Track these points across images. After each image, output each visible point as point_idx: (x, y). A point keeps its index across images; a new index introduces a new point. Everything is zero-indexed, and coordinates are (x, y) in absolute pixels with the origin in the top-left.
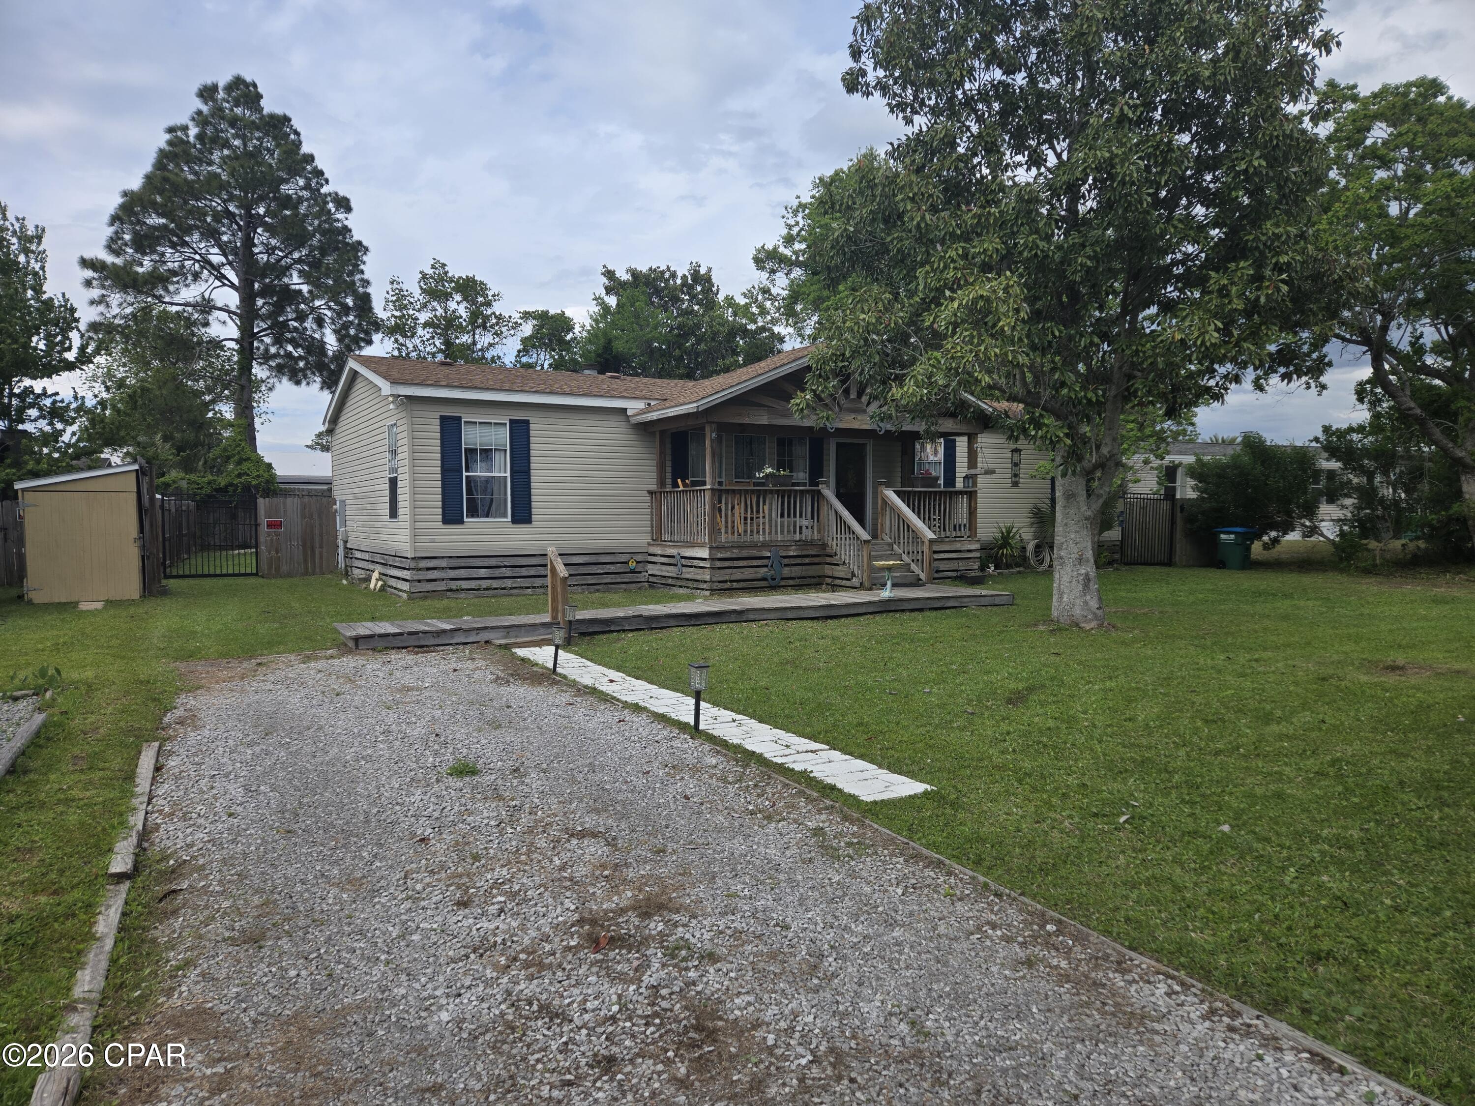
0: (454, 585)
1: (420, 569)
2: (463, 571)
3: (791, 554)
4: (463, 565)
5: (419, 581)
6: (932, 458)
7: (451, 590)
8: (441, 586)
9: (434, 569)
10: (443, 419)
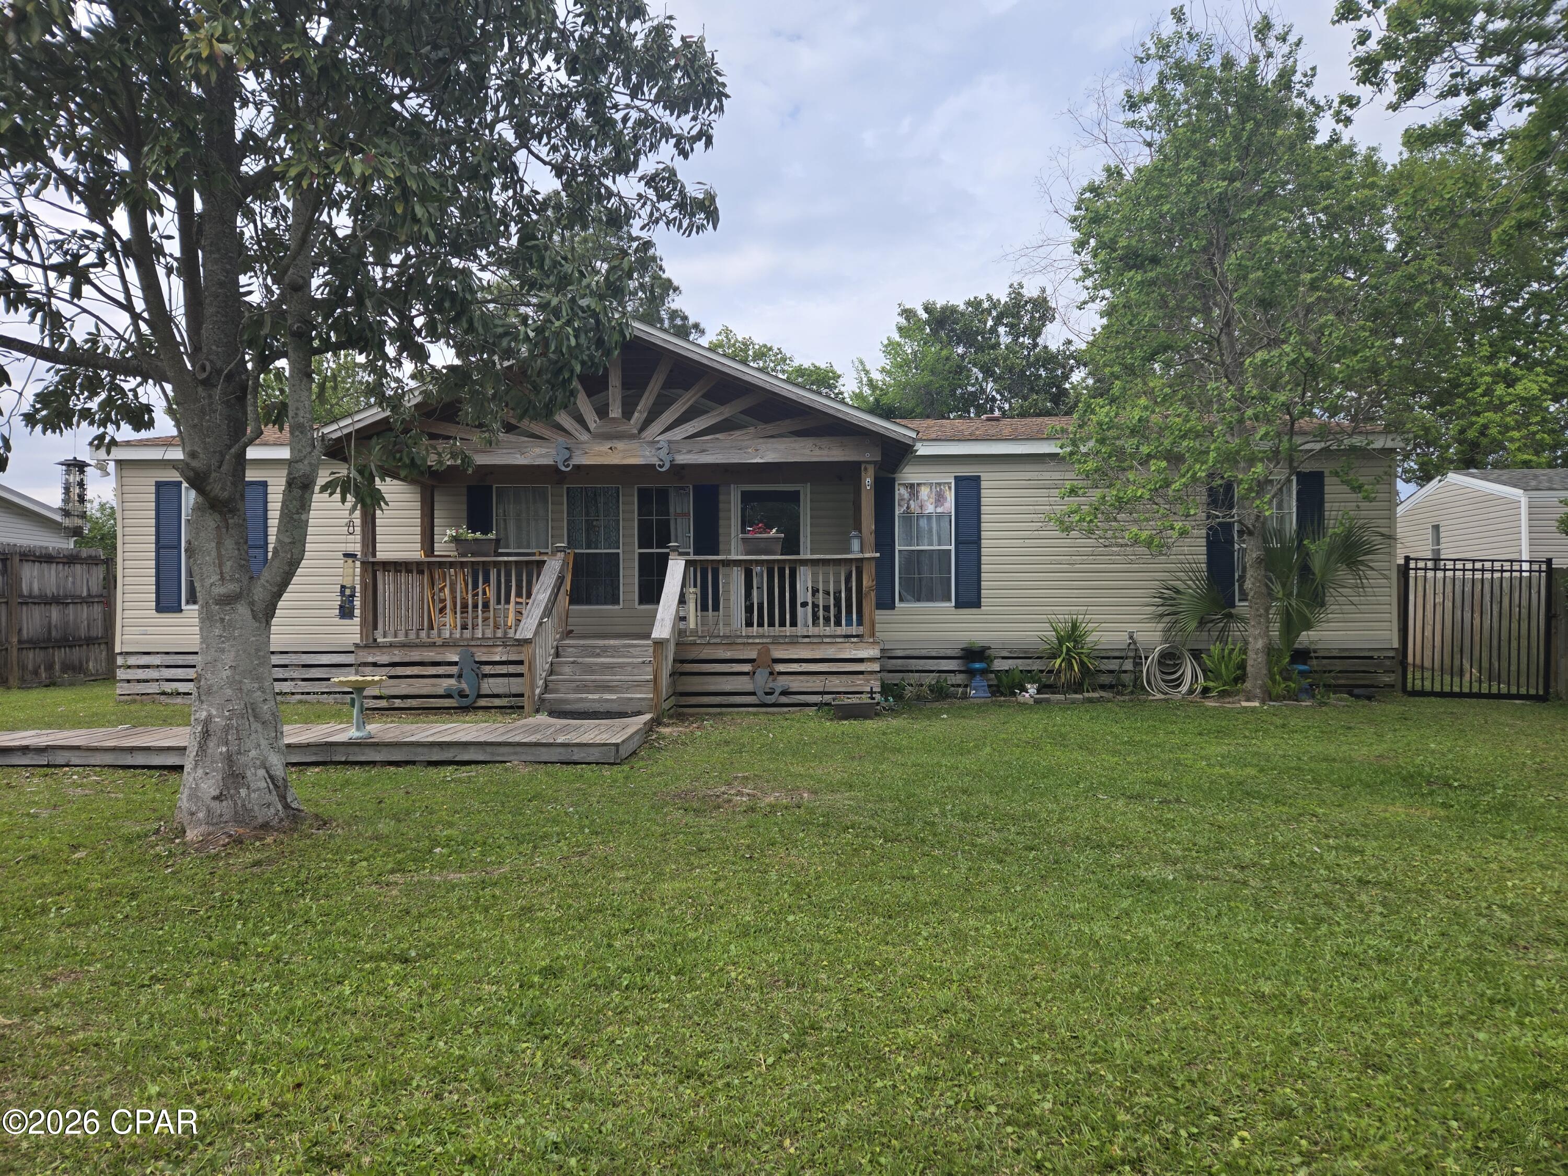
0: (169, 687)
1: (129, 667)
2: (180, 670)
3: (497, 658)
4: (180, 663)
5: (128, 681)
6: (930, 508)
7: (164, 693)
8: (153, 688)
9: (148, 667)
10: (159, 485)
